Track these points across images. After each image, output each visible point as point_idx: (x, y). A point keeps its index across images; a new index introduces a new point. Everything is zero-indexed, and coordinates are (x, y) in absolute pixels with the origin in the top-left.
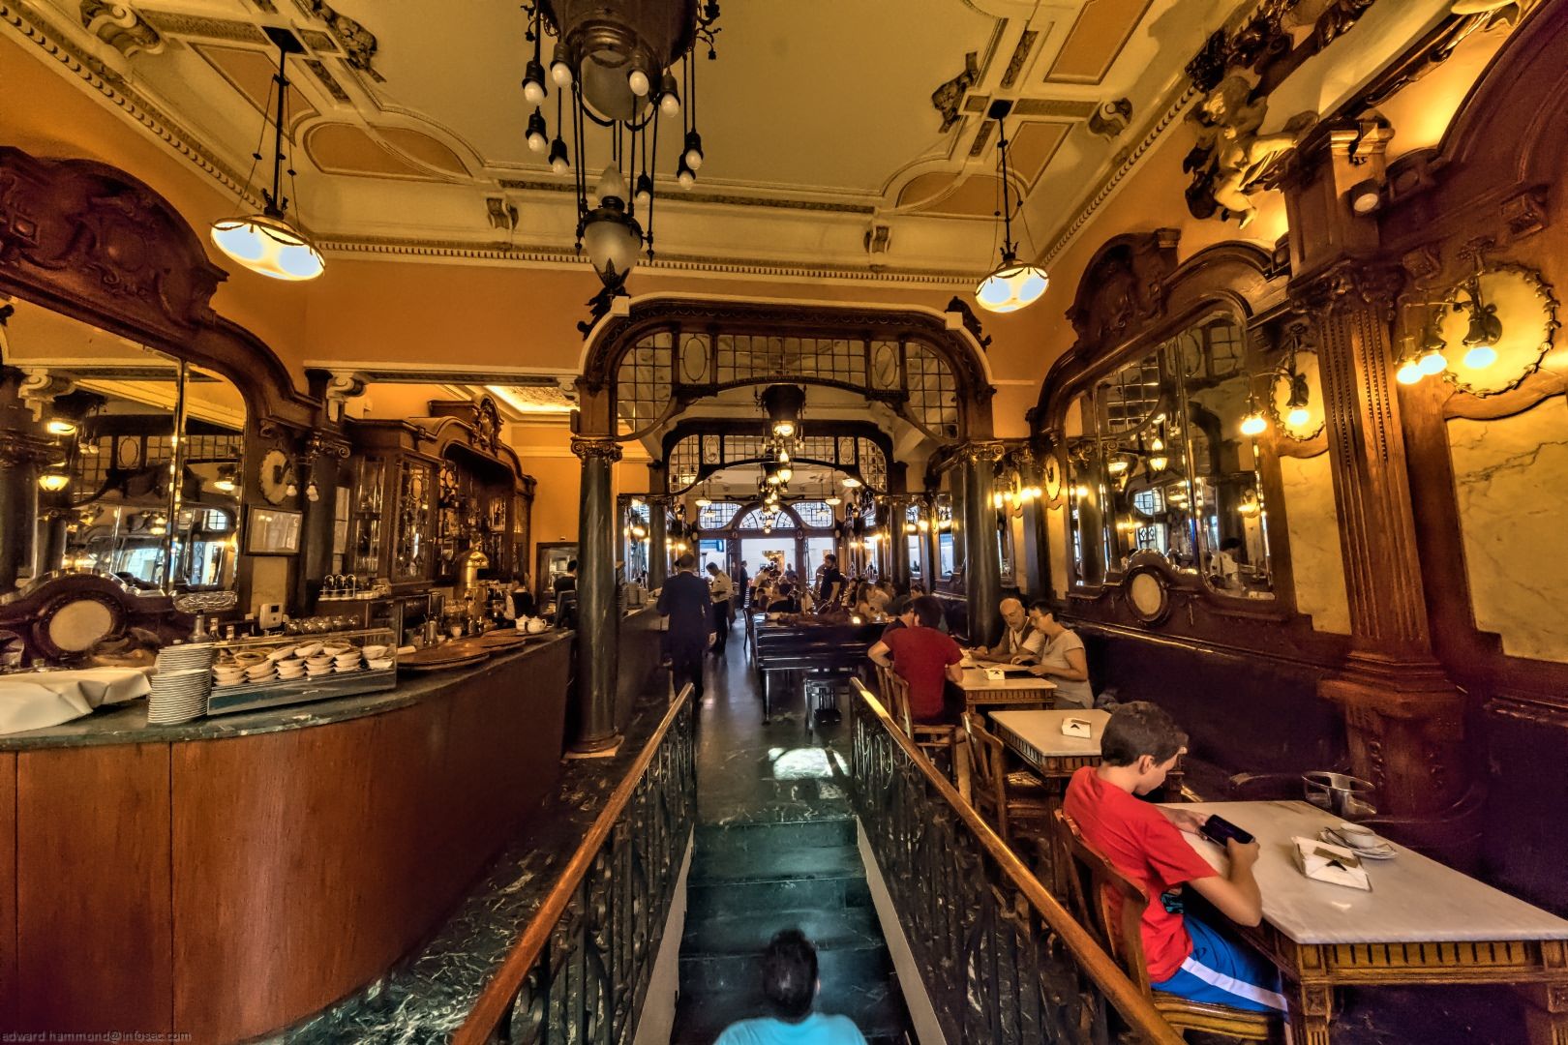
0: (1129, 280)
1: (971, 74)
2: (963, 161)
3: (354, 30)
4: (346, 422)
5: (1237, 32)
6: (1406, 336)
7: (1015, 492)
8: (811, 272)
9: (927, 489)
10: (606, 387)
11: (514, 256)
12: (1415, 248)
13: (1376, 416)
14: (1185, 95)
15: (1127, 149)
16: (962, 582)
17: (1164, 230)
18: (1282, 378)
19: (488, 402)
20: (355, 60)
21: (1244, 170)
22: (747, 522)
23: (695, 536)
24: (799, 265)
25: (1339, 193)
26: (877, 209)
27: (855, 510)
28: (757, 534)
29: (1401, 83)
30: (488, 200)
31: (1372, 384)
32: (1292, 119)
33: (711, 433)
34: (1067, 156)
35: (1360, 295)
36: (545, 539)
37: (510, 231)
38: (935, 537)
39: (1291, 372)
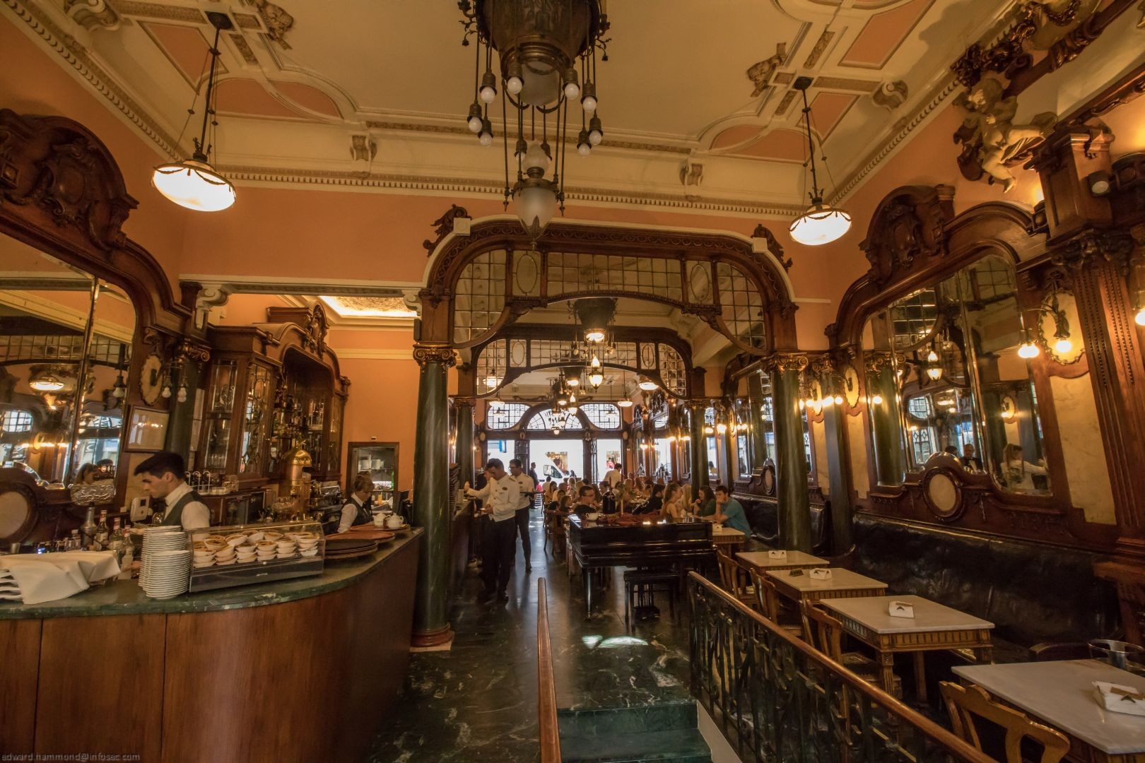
0: (915, 223)
1: (781, 57)
2: (769, 118)
3: (279, 14)
4: (209, 330)
5: (989, 47)
6: (1139, 289)
7: (816, 399)
8: (634, 200)
9: (725, 393)
10: (446, 298)
11: (371, 183)
12: (1138, 223)
13: (1123, 349)
14: (951, 85)
15: (905, 119)
16: (763, 483)
17: (942, 185)
18: (1047, 313)
19: (319, 308)
20: (272, 34)
21: (1004, 148)
22: (536, 423)
23: (483, 436)
24: (623, 194)
25: (1081, 177)
26: (693, 150)
27: (645, 412)
28: (546, 435)
29: (1116, 103)
30: (354, 137)
31: (1118, 324)
32: (1037, 116)
33: (518, 337)
34: (855, 118)
35: (1102, 255)
36: (357, 438)
37: (369, 162)
38: (733, 440)
39: (1055, 308)
